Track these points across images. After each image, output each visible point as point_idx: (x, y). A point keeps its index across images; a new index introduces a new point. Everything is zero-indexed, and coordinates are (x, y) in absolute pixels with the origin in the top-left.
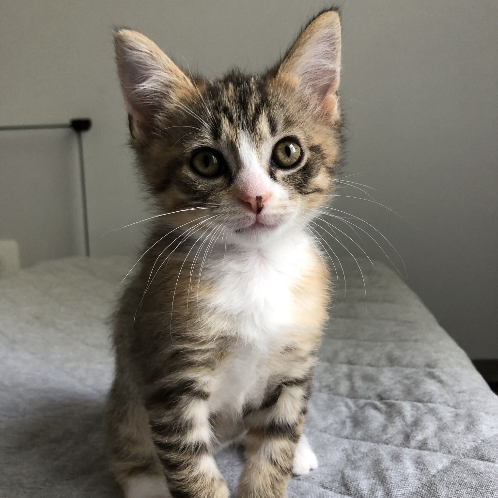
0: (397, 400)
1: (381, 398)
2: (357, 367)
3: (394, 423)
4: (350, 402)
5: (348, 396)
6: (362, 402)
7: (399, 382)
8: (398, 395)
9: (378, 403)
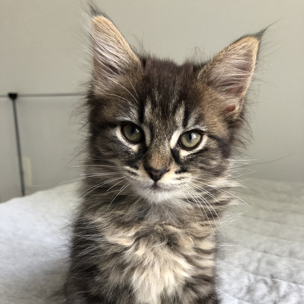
0: (281, 280)
1: (272, 277)
2: (268, 255)
3: (271, 294)
4: (252, 277)
5: (252, 273)
6: (259, 277)
7: (289, 268)
8: (283, 277)
9: (269, 280)
